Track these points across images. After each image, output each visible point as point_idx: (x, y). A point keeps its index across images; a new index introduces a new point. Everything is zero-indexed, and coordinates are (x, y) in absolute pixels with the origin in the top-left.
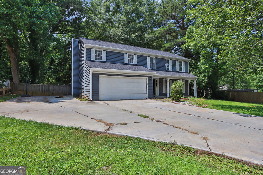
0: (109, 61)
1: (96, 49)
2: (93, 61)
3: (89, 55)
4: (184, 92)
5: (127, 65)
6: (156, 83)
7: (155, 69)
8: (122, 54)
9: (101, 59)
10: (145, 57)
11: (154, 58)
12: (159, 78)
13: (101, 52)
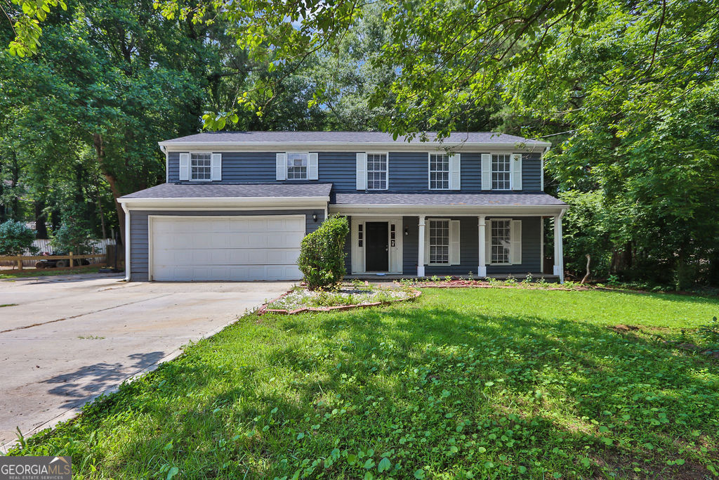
0: (228, 178)
1: (195, 152)
2: (186, 182)
3: (174, 170)
4: (520, 263)
5: (283, 184)
6: (390, 232)
7: (387, 188)
8: (270, 157)
9: (208, 176)
10: (348, 158)
11: (385, 156)
12: (403, 217)
13: (208, 157)
